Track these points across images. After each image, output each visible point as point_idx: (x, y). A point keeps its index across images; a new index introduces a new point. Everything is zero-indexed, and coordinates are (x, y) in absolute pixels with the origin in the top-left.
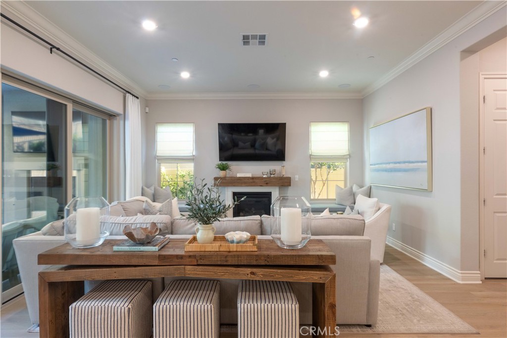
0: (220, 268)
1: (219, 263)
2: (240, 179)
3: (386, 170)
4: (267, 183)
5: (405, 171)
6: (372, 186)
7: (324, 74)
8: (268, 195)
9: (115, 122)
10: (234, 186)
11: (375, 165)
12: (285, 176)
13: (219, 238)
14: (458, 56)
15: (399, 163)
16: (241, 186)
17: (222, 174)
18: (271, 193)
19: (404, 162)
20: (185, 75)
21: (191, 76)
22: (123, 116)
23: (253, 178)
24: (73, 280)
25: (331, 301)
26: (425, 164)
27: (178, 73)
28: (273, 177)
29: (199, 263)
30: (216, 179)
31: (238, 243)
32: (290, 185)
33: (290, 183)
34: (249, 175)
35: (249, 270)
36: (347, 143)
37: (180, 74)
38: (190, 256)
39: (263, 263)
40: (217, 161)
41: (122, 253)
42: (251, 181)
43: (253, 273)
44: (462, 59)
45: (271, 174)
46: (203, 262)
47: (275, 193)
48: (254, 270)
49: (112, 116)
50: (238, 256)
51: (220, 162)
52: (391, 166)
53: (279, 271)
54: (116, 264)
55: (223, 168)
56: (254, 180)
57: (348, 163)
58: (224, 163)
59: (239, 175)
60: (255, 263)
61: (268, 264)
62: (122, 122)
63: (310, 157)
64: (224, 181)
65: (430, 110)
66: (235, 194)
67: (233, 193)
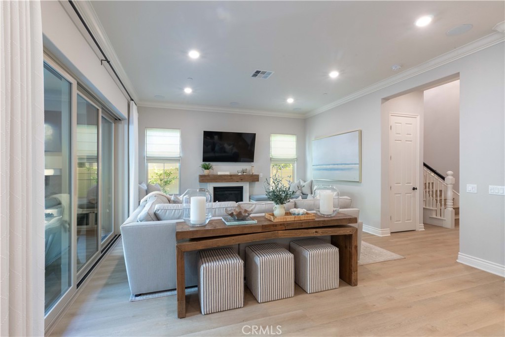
0: (299, 230)
1: (298, 227)
2: (221, 176)
3: (326, 169)
4: (242, 180)
5: (342, 169)
6: (313, 181)
7: (290, 101)
8: (241, 189)
9: (120, 126)
10: (216, 182)
11: (317, 166)
12: (254, 174)
13: (288, 213)
14: (380, 101)
15: (337, 164)
16: (222, 182)
17: (206, 172)
18: (242, 187)
19: (342, 164)
20: (188, 91)
21: (193, 92)
22: (127, 120)
23: (231, 176)
24: (203, 248)
25: (355, 244)
26: (358, 165)
27: (182, 89)
28: (245, 175)
29: (286, 229)
30: (201, 176)
31: (302, 215)
32: (258, 181)
33: (258, 179)
34: (228, 173)
35: (314, 230)
36: (295, 149)
37: (183, 90)
38: (281, 225)
39: (321, 226)
40: (200, 162)
41: (233, 226)
42: (230, 178)
43: (316, 232)
44: (382, 103)
45: (243, 173)
46: (289, 228)
47: (246, 187)
48: (317, 230)
49: (117, 119)
50: (308, 222)
51: (203, 163)
52: (331, 166)
53: (330, 229)
54: (234, 234)
55: (207, 168)
56: (232, 177)
57: (295, 165)
58: (207, 163)
59: (219, 173)
60: (317, 226)
61: (324, 225)
62: (126, 126)
63: (271, 160)
64: (208, 178)
65: (361, 132)
66: (215, 188)
67: (214, 188)
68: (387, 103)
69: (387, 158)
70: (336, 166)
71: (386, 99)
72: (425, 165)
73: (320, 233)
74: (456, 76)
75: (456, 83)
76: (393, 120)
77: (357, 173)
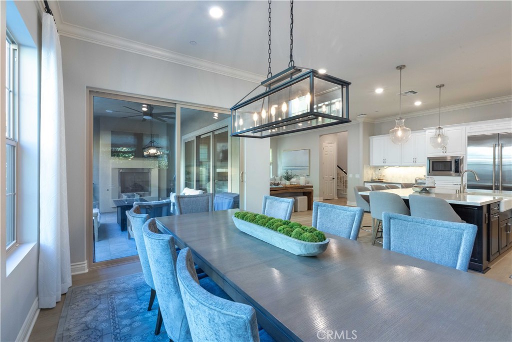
5: (300, 169)
11: (284, 167)
26: (308, 167)
52: (294, 167)
57: (271, 166)
65: (310, 150)
68: (321, 137)
69: (322, 164)
70: (296, 168)
71: (321, 136)
72: (338, 166)
73: (299, 191)
74: (347, 131)
75: (347, 132)
76: (324, 145)
77: (308, 171)
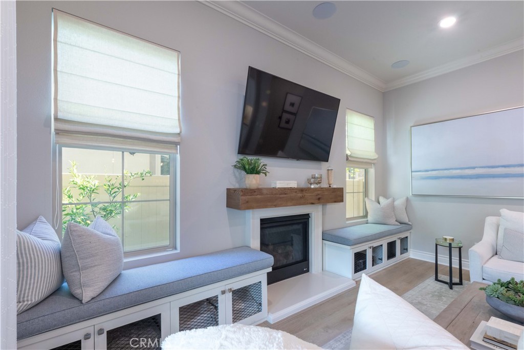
8: (305, 219)
12: (332, 186)
18: (310, 214)
30: (232, 192)
32: (345, 200)
33: (344, 196)
34: (293, 184)
42: (300, 195)
45: (317, 184)
47: (318, 214)
51: (240, 157)
55: (253, 170)
58: (250, 158)
59: (280, 184)
63: (347, 159)
64: (259, 196)
66: (264, 222)
67: (262, 220)
